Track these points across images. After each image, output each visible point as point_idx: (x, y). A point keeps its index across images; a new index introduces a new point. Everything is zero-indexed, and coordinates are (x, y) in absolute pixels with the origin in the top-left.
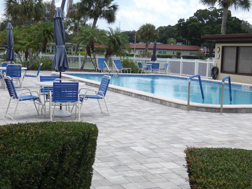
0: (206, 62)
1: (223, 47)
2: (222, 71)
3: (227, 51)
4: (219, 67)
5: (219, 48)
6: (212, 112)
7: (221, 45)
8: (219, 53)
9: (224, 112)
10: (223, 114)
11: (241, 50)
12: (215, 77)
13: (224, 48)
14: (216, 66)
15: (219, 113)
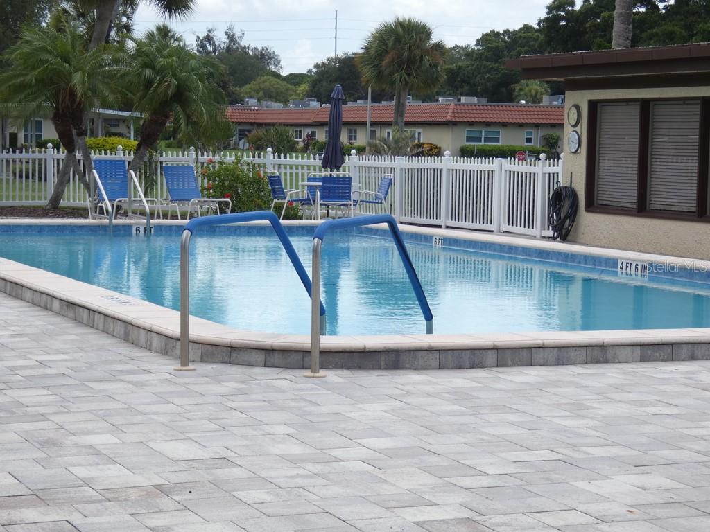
0: (532, 170)
1: (593, 105)
2: (592, 206)
3: (608, 120)
4: (580, 188)
5: (577, 107)
6: (288, 366)
7: (582, 98)
8: (578, 129)
9: (323, 366)
10: (322, 372)
11: (659, 114)
12: (562, 228)
13: (599, 105)
14: (568, 185)
15: (308, 373)
